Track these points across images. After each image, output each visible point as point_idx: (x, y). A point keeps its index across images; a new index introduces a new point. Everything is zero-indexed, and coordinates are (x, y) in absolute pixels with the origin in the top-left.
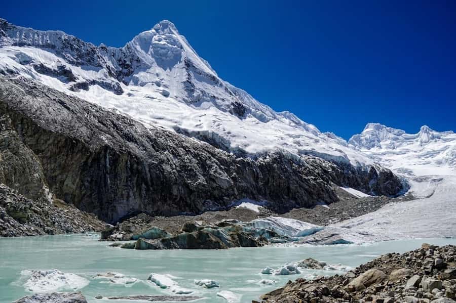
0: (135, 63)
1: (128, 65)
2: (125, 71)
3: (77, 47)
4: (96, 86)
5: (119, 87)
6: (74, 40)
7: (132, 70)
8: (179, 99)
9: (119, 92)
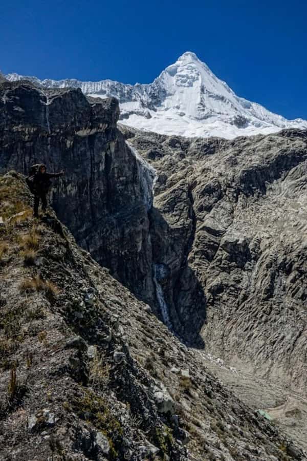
0: (162, 94)
1: (156, 96)
2: (155, 100)
3: (120, 89)
4: (134, 115)
5: (149, 113)
6: (117, 84)
7: (159, 99)
8: (192, 117)
9: (149, 117)
